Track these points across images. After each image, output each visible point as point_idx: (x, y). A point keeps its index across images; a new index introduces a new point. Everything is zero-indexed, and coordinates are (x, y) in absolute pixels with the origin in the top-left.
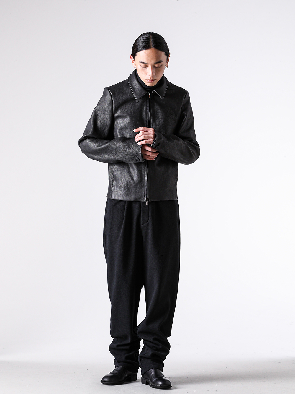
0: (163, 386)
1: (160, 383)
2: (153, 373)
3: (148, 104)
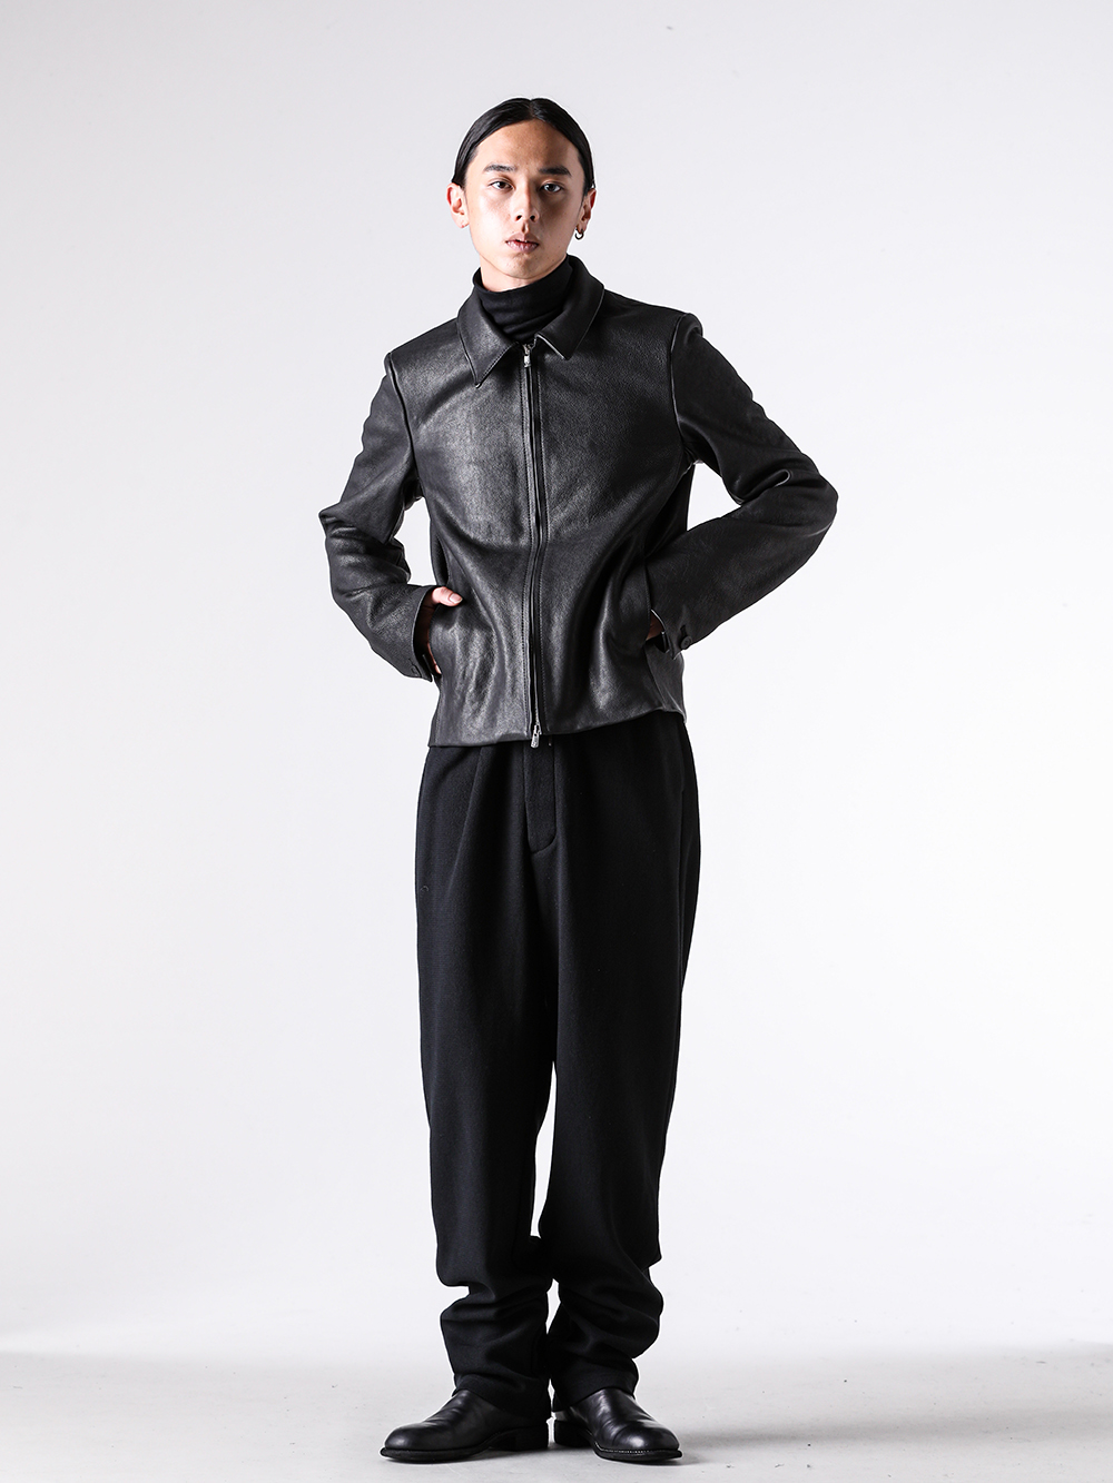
0: (652, 1453)
1: (638, 1442)
2: (604, 1407)
3: (525, 390)
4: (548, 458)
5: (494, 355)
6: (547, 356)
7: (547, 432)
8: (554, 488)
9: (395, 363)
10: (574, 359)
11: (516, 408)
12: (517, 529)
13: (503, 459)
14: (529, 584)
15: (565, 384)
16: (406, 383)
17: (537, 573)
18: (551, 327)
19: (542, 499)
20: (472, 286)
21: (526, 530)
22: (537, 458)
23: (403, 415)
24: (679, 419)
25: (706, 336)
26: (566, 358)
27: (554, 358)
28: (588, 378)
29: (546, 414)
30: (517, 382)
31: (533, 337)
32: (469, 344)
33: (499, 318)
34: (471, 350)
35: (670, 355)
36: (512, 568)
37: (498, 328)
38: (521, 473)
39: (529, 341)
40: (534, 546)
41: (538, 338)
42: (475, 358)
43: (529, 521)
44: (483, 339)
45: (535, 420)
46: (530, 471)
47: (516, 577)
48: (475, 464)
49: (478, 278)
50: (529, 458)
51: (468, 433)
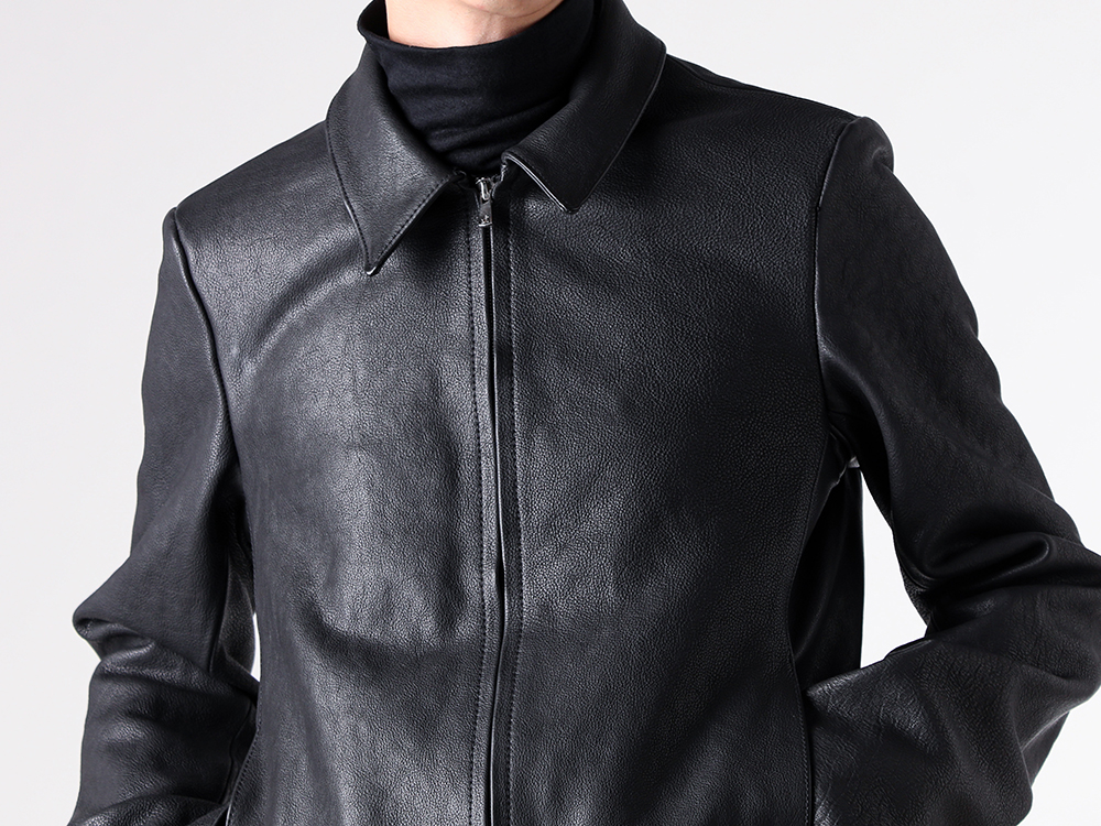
3: (479, 281)
4: (528, 438)
5: (409, 202)
6: (532, 205)
7: (530, 379)
8: (541, 504)
9: (186, 229)
10: (587, 210)
11: (457, 322)
12: (449, 596)
13: (427, 438)
14: (484, 742)
15: (571, 264)
16: (209, 267)
17: (500, 714)
18: (540, 138)
19: (510, 527)
20: (360, 43)
21: (474, 600)
22: (506, 435)
23: (207, 345)
24: (823, 349)
25: (899, 172)
26: (572, 207)
27: (542, 209)
28: (625, 255)
29: (526, 338)
30: (462, 263)
31: (498, 156)
32: (353, 173)
33: (420, 113)
34: (358, 192)
35: (816, 210)
36: (443, 700)
37: (418, 137)
38: (466, 471)
39: (490, 170)
40: (492, 637)
41: (511, 163)
42: (367, 208)
43: (481, 583)
44: (385, 166)
45: (502, 354)
46: (487, 467)
47: (451, 723)
48: (361, 447)
49: (373, 21)
50: (486, 437)
51: (347, 379)
